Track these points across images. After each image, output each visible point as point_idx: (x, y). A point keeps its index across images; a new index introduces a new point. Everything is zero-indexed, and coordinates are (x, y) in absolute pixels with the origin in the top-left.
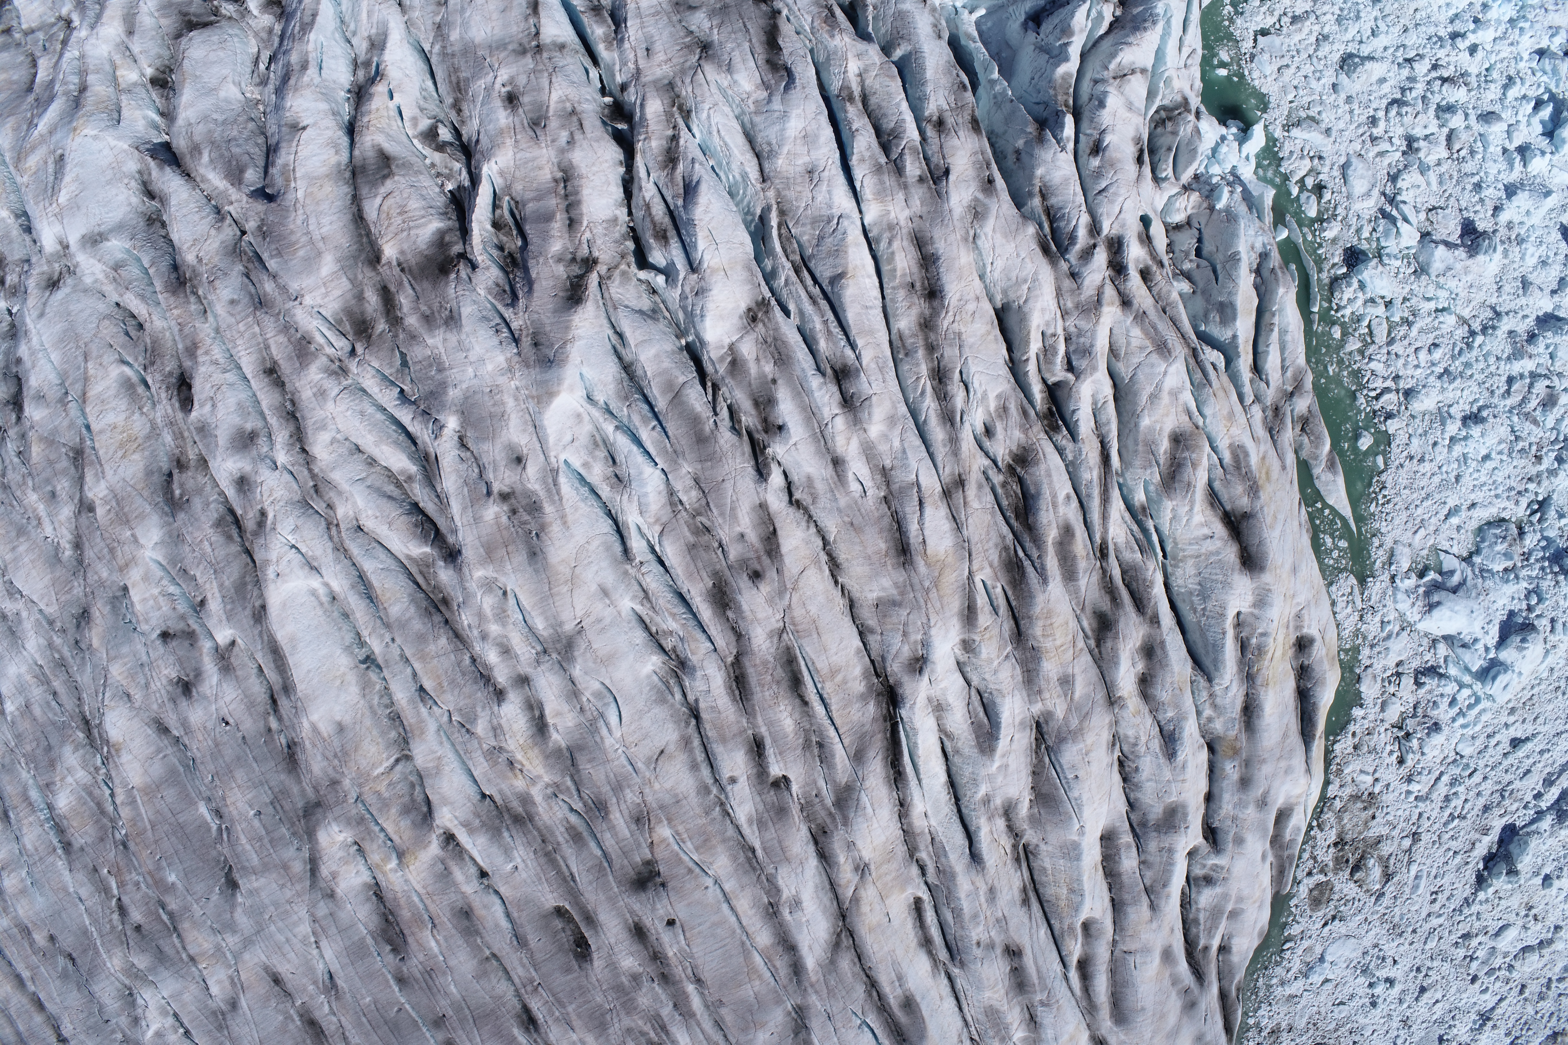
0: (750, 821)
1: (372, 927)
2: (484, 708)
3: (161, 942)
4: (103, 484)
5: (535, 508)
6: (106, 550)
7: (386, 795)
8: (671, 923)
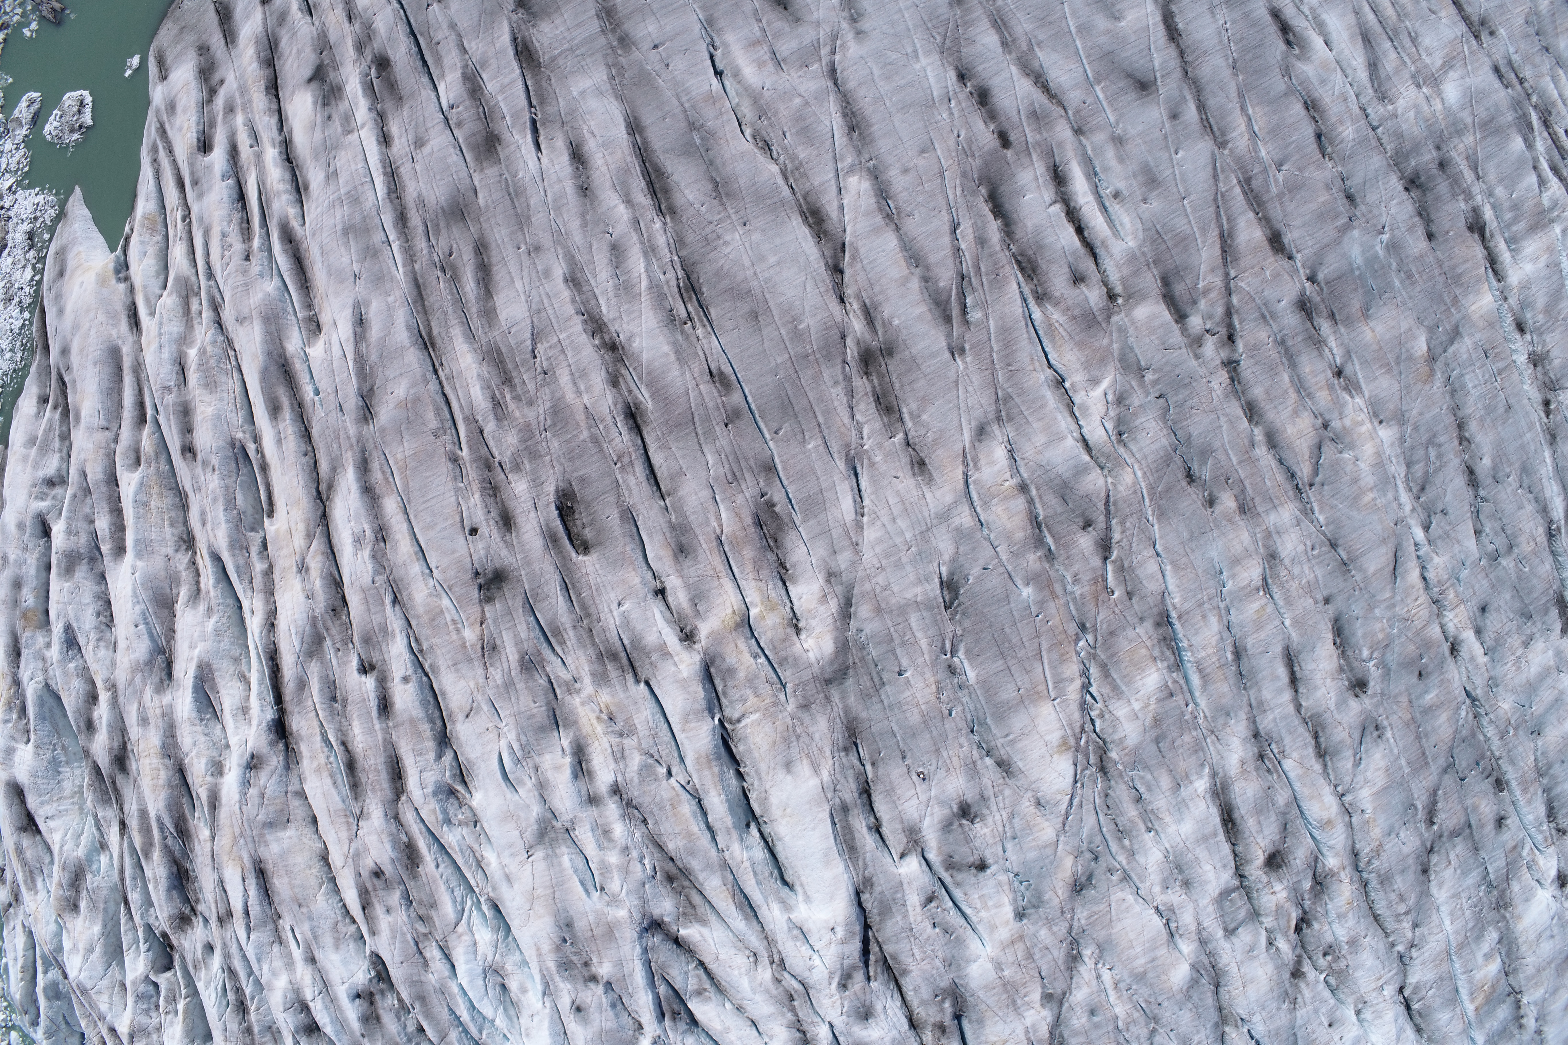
0: (393, 636)
1: (793, 535)
2: (632, 780)
3: (1059, 509)
4: (1028, 1022)
5: (565, 966)
6: (1037, 956)
7: (749, 691)
8: (474, 531)
